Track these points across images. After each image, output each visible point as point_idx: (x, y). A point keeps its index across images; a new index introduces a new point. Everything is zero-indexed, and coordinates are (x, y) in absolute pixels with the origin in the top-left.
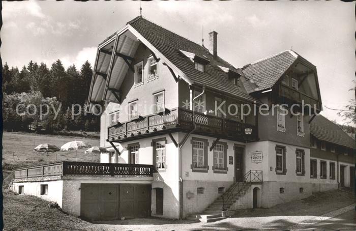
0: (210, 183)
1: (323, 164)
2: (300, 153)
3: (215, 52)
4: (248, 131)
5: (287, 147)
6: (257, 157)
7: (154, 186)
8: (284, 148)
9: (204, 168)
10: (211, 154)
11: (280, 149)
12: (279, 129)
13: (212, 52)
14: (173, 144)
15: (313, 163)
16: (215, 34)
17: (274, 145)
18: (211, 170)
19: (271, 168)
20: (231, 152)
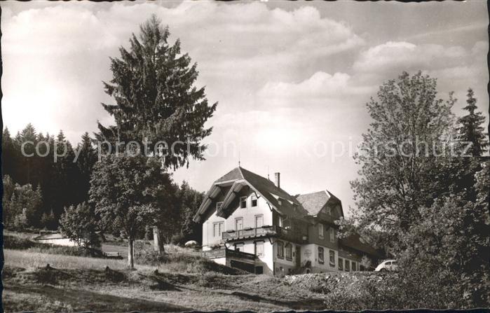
0: (285, 265)
1: (347, 262)
2: (332, 253)
3: (279, 186)
4: (304, 238)
5: (325, 249)
6: (307, 254)
7: (257, 265)
8: (322, 249)
9: (282, 257)
10: (285, 249)
11: (321, 250)
12: (320, 238)
13: (276, 185)
14: (269, 243)
15: (340, 260)
16: (279, 174)
17: (317, 246)
18: (285, 259)
19: (316, 260)
20: (294, 250)
